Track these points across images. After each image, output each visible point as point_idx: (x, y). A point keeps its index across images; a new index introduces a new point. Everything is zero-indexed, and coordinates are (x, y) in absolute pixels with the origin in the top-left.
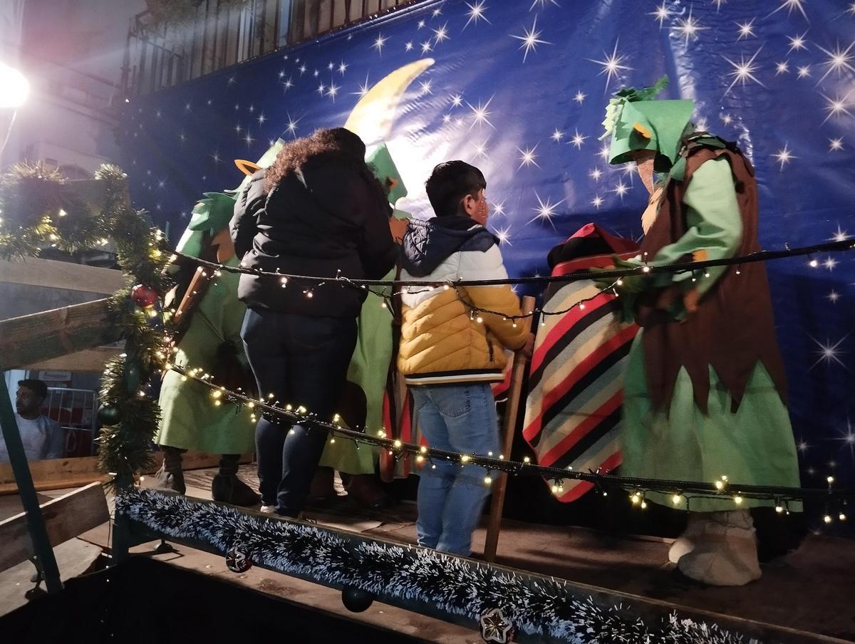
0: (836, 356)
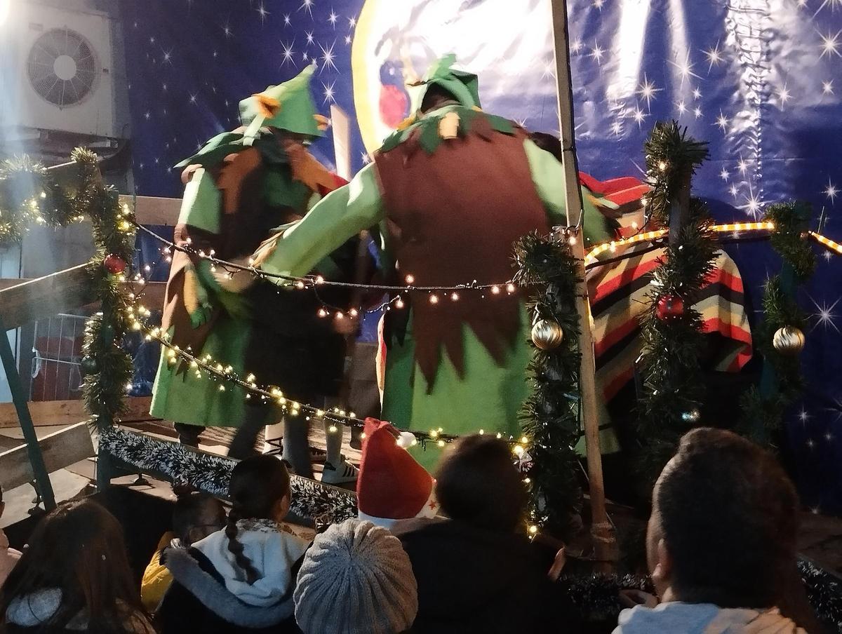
0: (831, 319)
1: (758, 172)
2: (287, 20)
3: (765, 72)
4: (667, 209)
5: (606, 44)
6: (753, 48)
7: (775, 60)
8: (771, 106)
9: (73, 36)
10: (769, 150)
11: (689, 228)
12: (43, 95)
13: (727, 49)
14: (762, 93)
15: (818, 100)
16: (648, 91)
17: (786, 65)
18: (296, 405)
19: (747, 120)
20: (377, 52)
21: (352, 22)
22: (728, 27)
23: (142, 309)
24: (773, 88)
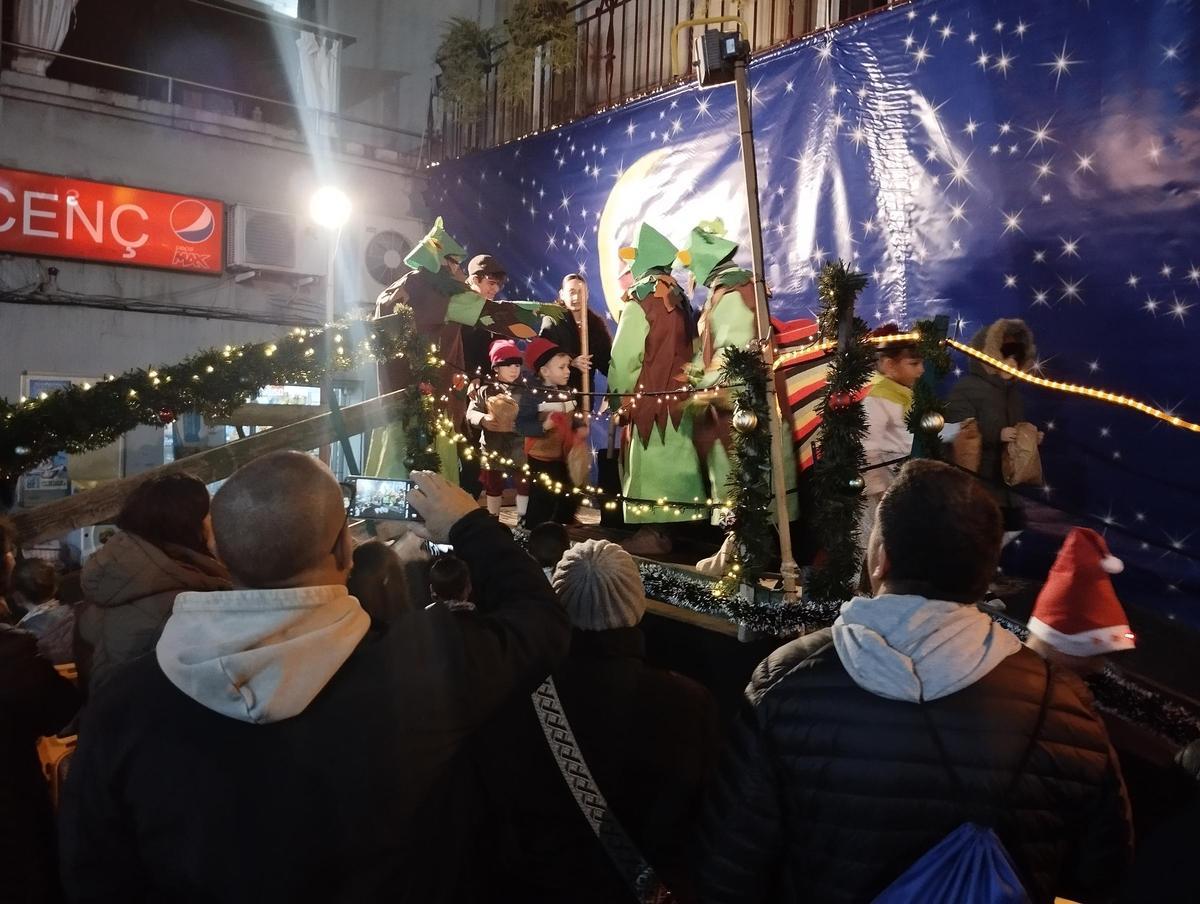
1: (904, 311)
2: (551, 216)
3: (908, 236)
4: (836, 326)
5: (787, 221)
6: (898, 218)
7: (915, 226)
8: (912, 261)
9: (398, 236)
10: (912, 294)
11: (853, 339)
12: (377, 279)
13: (878, 220)
14: (905, 252)
15: (949, 255)
16: (819, 255)
17: (924, 230)
18: (559, 485)
19: (894, 273)
20: (616, 237)
21: (598, 215)
22: (879, 204)
23: (447, 421)
24: (914, 247)
